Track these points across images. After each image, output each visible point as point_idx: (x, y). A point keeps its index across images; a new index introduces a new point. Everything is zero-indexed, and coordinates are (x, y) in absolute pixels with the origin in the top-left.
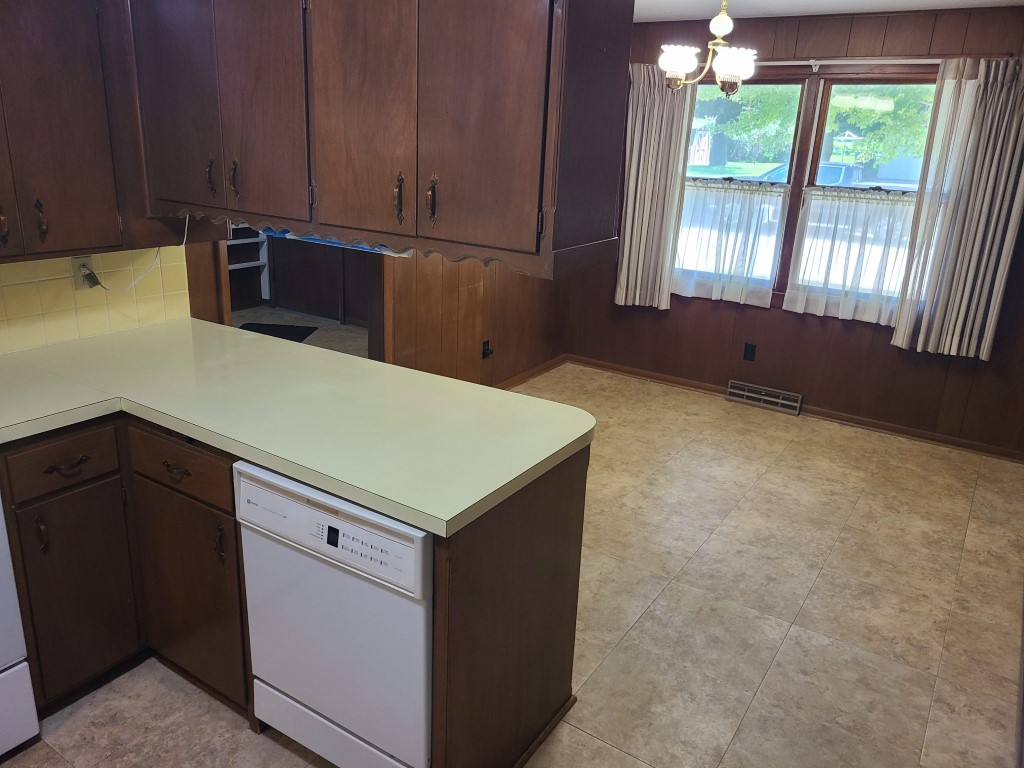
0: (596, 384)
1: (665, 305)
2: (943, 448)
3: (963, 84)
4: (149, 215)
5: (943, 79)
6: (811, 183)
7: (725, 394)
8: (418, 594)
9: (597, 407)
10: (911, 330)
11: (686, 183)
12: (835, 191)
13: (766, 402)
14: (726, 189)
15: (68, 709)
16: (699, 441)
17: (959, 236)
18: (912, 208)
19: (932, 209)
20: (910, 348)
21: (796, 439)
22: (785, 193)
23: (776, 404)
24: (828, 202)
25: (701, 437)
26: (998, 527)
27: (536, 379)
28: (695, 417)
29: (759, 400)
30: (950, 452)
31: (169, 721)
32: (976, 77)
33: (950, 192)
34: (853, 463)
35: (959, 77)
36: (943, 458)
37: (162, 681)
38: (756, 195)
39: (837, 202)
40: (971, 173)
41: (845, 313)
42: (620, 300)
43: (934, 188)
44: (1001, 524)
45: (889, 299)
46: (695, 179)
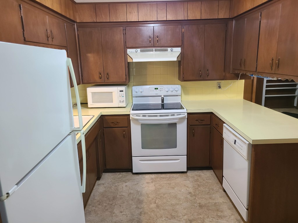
4: (231, 73)
8: (246, 158)
15: (193, 171)
31: (208, 181)
37: (211, 174)
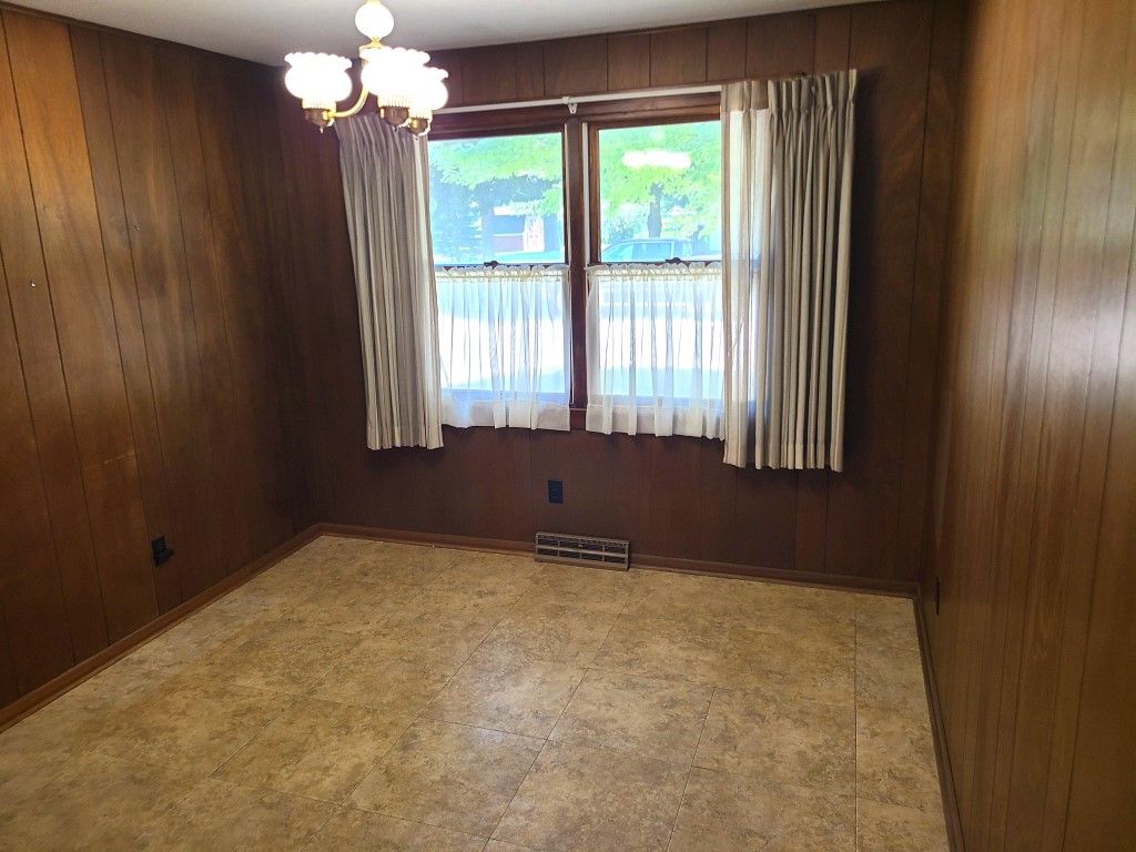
0: (358, 564)
1: (435, 441)
2: (808, 590)
3: (752, 114)
5: (727, 111)
6: (595, 260)
7: (534, 551)
9: (351, 606)
10: (744, 442)
11: (437, 274)
12: (624, 268)
13: (585, 556)
14: (490, 277)
16: (490, 642)
17: (780, 315)
18: (719, 282)
19: (743, 283)
20: (747, 464)
21: (625, 611)
22: (563, 276)
23: (598, 558)
24: (619, 282)
25: (495, 633)
26: (894, 717)
27: (267, 573)
28: (490, 598)
29: (576, 555)
30: (817, 595)
32: (766, 106)
33: (760, 257)
34: (699, 638)
35: (747, 108)
36: (810, 607)
38: (529, 283)
39: (629, 282)
40: (781, 235)
41: (662, 428)
42: (374, 444)
43: (740, 254)
44: (897, 711)
45: (712, 402)
46: (448, 268)
